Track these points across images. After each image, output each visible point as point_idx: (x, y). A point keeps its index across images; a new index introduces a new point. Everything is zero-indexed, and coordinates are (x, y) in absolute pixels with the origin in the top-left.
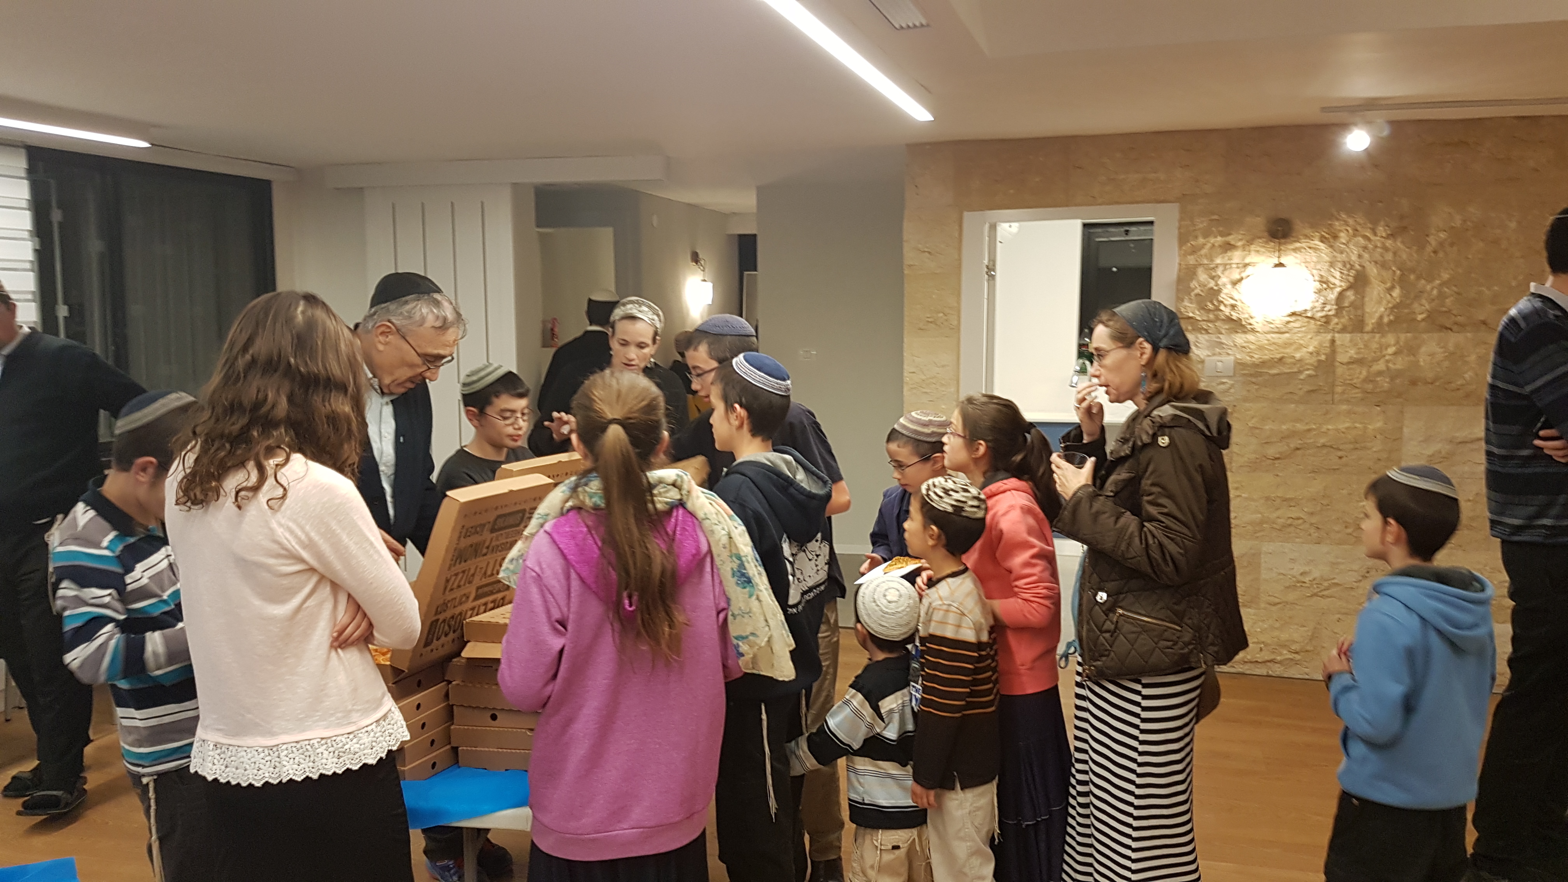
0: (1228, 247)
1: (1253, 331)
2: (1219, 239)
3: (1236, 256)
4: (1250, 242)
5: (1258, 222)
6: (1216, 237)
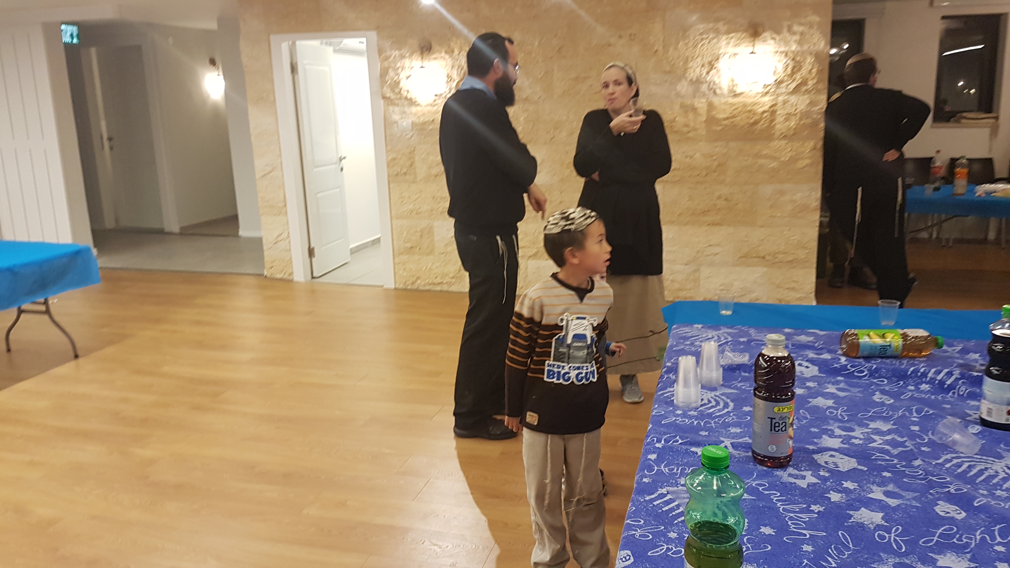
0: (403, 57)
1: (419, 104)
2: (397, 52)
3: (407, 62)
4: (411, 55)
5: (414, 42)
6: (395, 51)
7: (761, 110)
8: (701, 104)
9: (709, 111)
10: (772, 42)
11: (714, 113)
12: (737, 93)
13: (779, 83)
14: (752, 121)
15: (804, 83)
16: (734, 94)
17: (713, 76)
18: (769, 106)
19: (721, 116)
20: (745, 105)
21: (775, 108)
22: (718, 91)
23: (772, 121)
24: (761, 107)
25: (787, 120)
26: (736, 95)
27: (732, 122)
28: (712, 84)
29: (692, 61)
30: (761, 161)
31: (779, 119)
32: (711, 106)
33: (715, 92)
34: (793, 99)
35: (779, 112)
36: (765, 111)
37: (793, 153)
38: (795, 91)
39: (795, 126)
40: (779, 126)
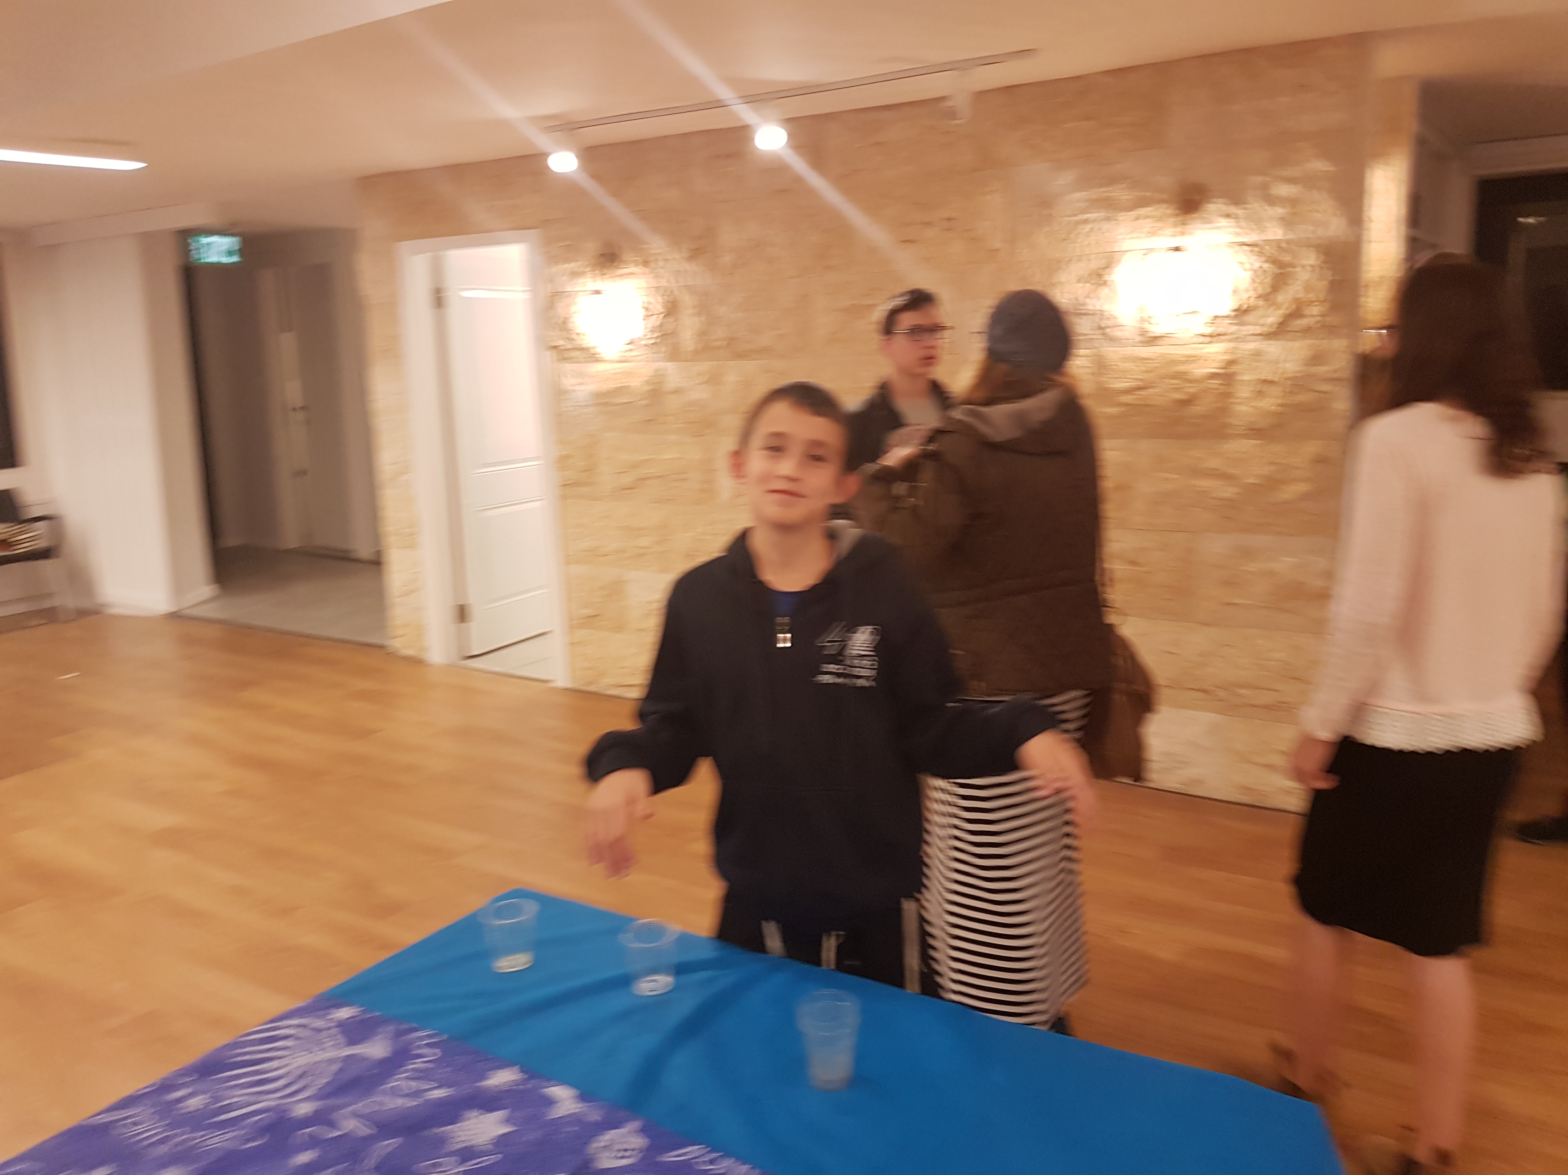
0: (576, 274)
1: (601, 359)
2: (567, 266)
3: (580, 284)
4: (586, 270)
5: (592, 248)
7: (1202, 373)
9: (1098, 374)
10: (1223, 222)
11: (1108, 377)
12: (1152, 335)
13: (1241, 313)
14: (1182, 396)
15: (1296, 314)
16: (1146, 338)
17: (1105, 299)
18: (1219, 364)
19: (1122, 384)
20: (1171, 362)
21: (1234, 369)
22: (1113, 333)
23: (1227, 395)
24: (1202, 367)
25: (1260, 394)
26: (1154, 340)
27: (1141, 399)
28: (1099, 318)
30: (1205, 483)
31: (1243, 392)
32: (1101, 362)
34: (1274, 348)
35: (1246, 378)
36: (1213, 376)
37: (1273, 468)
38: (1279, 332)
39: (1280, 409)
40: (1244, 408)
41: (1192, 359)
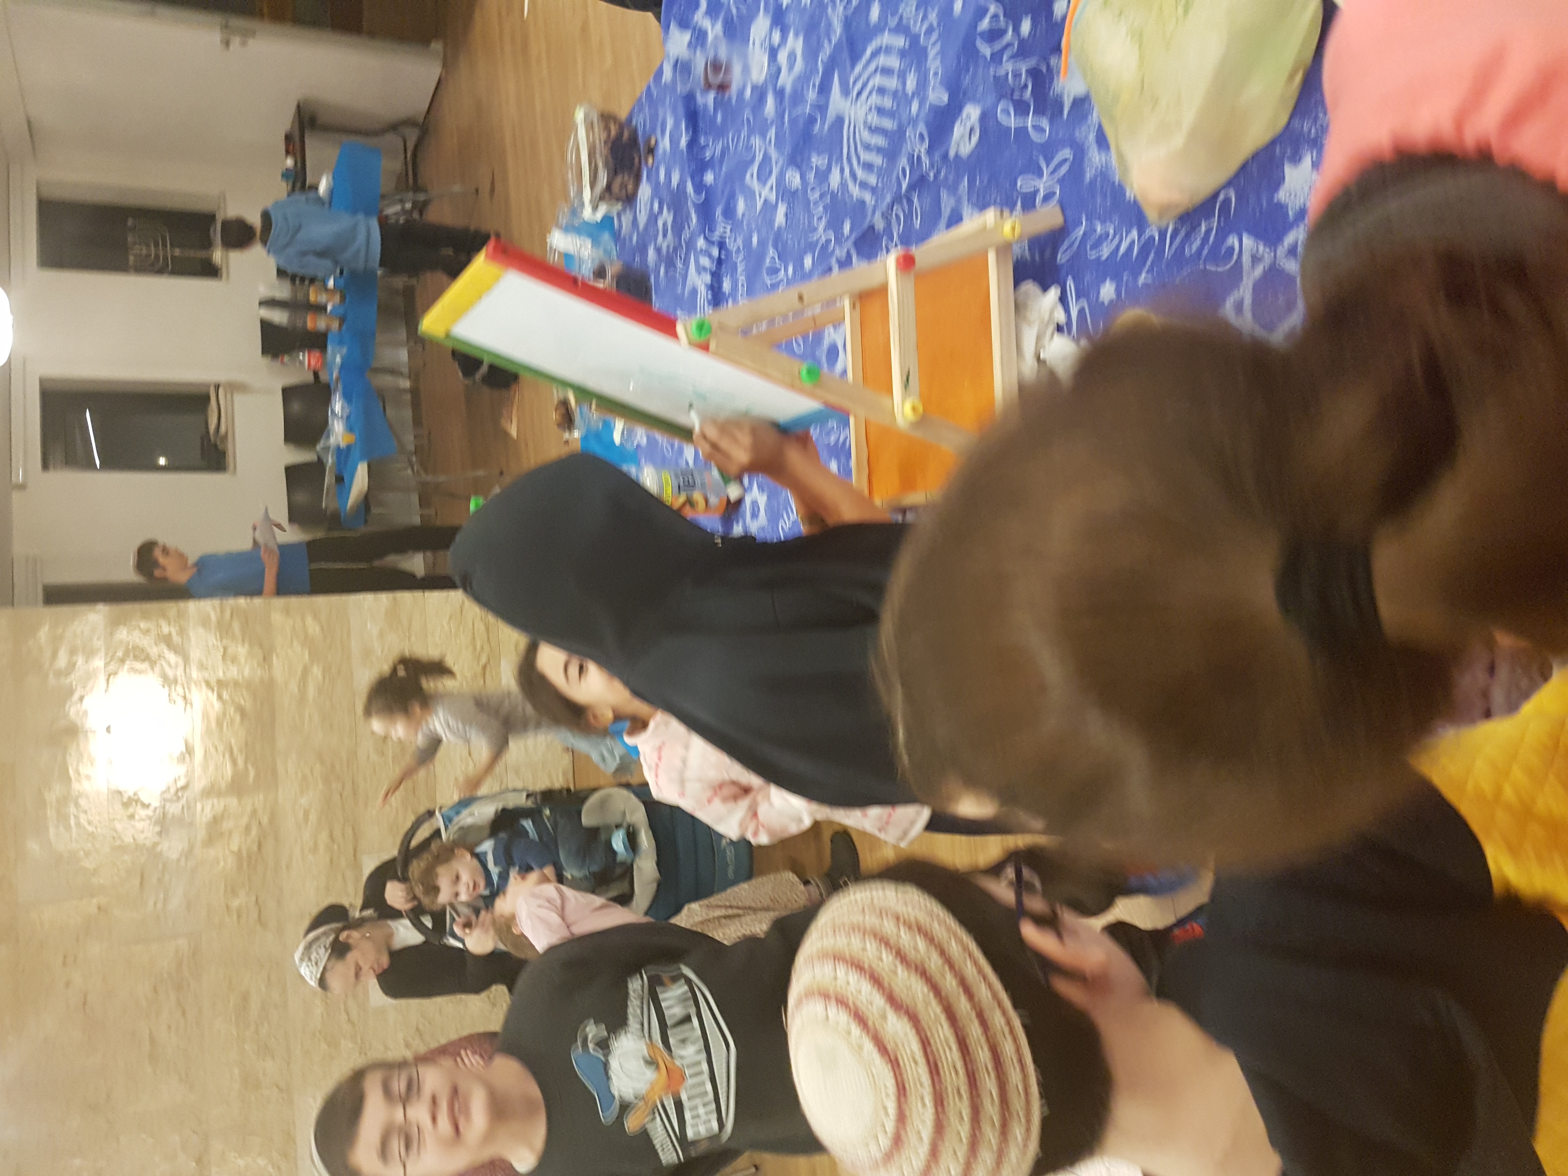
7: (217, 705)
8: (205, 811)
9: (219, 794)
10: (87, 701)
11: (223, 785)
12: (184, 750)
13: (166, 681)
14: (238, 718)
15: (167, 640)
16: (187, 756)
17: (152, 796)
18: (210, 693)
19: (229, 770)
20: (208, 732)
21: (213, 683)
22: (181, 783)
23: (236, 683)
24: (213, 706)
25: (234, 660)
26: (189, 750)
27: (241, 751)
28: (167, 796)
29: (120, 838)
31: (233, 672)
32: (210, 792)
33: (184, 788)
34: (195, 654)
35: (221, 674)
36: (220, 697)
37: (295, 643)
38: (182, 652)
39: (246, 645)
40: (247, 672)
41: (205, 715)
